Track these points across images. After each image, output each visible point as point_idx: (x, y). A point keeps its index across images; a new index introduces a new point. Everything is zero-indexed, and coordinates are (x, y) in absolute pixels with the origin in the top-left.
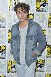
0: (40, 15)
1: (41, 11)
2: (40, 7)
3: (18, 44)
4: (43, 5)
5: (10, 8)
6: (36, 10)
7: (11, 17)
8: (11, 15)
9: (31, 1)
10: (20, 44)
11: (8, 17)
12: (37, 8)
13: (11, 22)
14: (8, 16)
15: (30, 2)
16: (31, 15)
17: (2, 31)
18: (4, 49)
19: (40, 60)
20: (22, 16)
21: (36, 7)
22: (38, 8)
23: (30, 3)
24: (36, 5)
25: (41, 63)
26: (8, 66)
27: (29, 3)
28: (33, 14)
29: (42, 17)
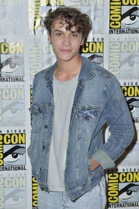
0: (121, 43)
1: (124, 31)
2: (120, 21)
3: (46, 127)
4: (129, 13)
5: (35, 25)
6: (110, 28)
7: (40, 52)
8: (38, 46)
9: (96, 5)
10: (51, 128)
11: (31, 52)
12: (113, 23)
13: (38, 65)
14: (31, 50)
15: (93, 8)
16: (95, 42)
17: (13, 92)
18: (22, 143)
19: (126, 171)
20: (67, 44)
21: (111, 21)
22: (115, 24)
23: (93, 11)
24: (111, 15)
25: (128, 180)
26: (33, 190)
27: (90, 11)
28: (100, 40)
29: (127, 48)
